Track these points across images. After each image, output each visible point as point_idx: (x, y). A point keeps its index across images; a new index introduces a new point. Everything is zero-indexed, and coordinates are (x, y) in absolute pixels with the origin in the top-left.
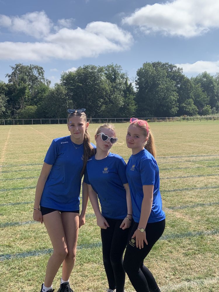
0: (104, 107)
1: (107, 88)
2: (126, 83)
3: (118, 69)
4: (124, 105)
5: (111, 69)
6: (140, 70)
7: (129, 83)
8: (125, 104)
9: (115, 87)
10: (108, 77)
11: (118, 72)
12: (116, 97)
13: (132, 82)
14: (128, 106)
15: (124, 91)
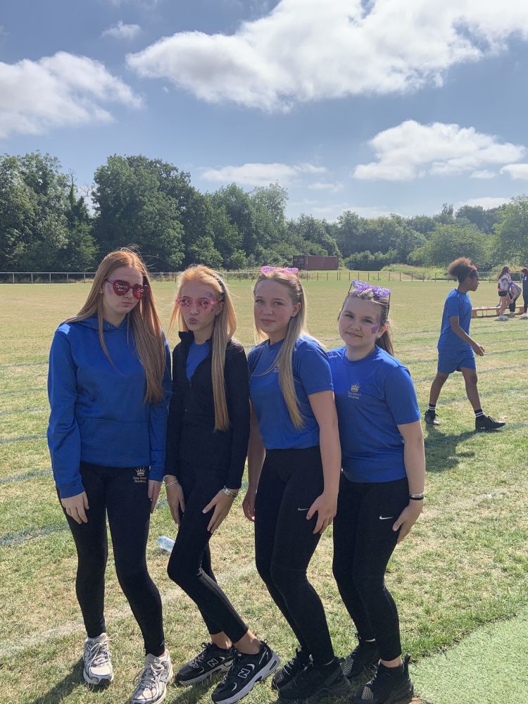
0: (22, 248)
1: (28, 206)
2: (71, 197)
3: (52, 165)
4: (69, 245)
5: (34, 163)
6: (102, 170)
7: (77, 197)
8: (70, 243)
9: (47, 204)
10: (29, 180)
11: (51, 171)
12: (50, 225)
13: (83, 194)
14: (79, 246)
15: (67, 214)
